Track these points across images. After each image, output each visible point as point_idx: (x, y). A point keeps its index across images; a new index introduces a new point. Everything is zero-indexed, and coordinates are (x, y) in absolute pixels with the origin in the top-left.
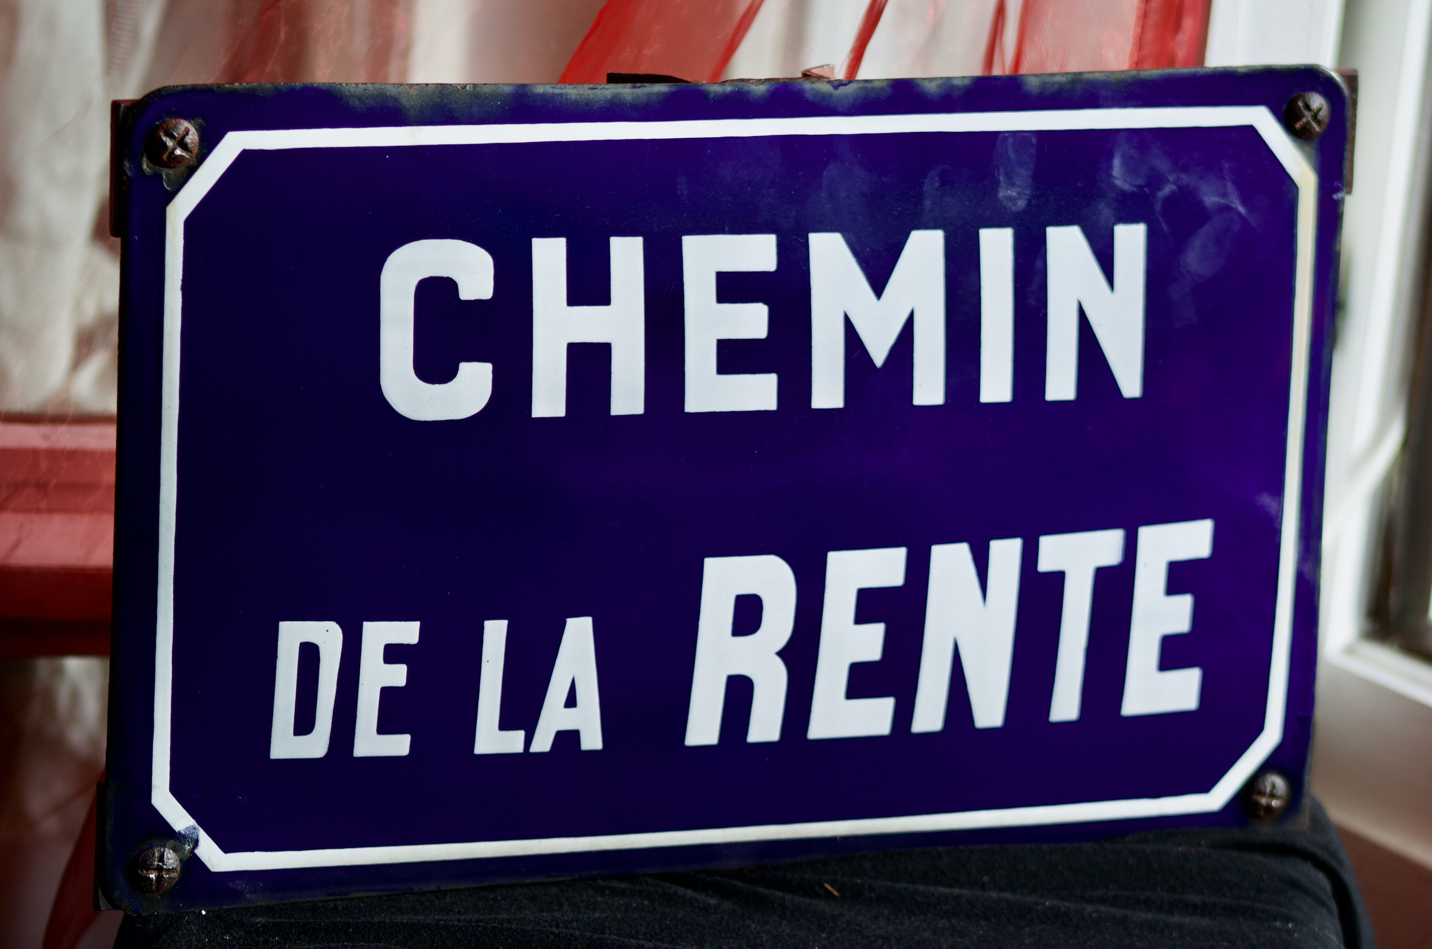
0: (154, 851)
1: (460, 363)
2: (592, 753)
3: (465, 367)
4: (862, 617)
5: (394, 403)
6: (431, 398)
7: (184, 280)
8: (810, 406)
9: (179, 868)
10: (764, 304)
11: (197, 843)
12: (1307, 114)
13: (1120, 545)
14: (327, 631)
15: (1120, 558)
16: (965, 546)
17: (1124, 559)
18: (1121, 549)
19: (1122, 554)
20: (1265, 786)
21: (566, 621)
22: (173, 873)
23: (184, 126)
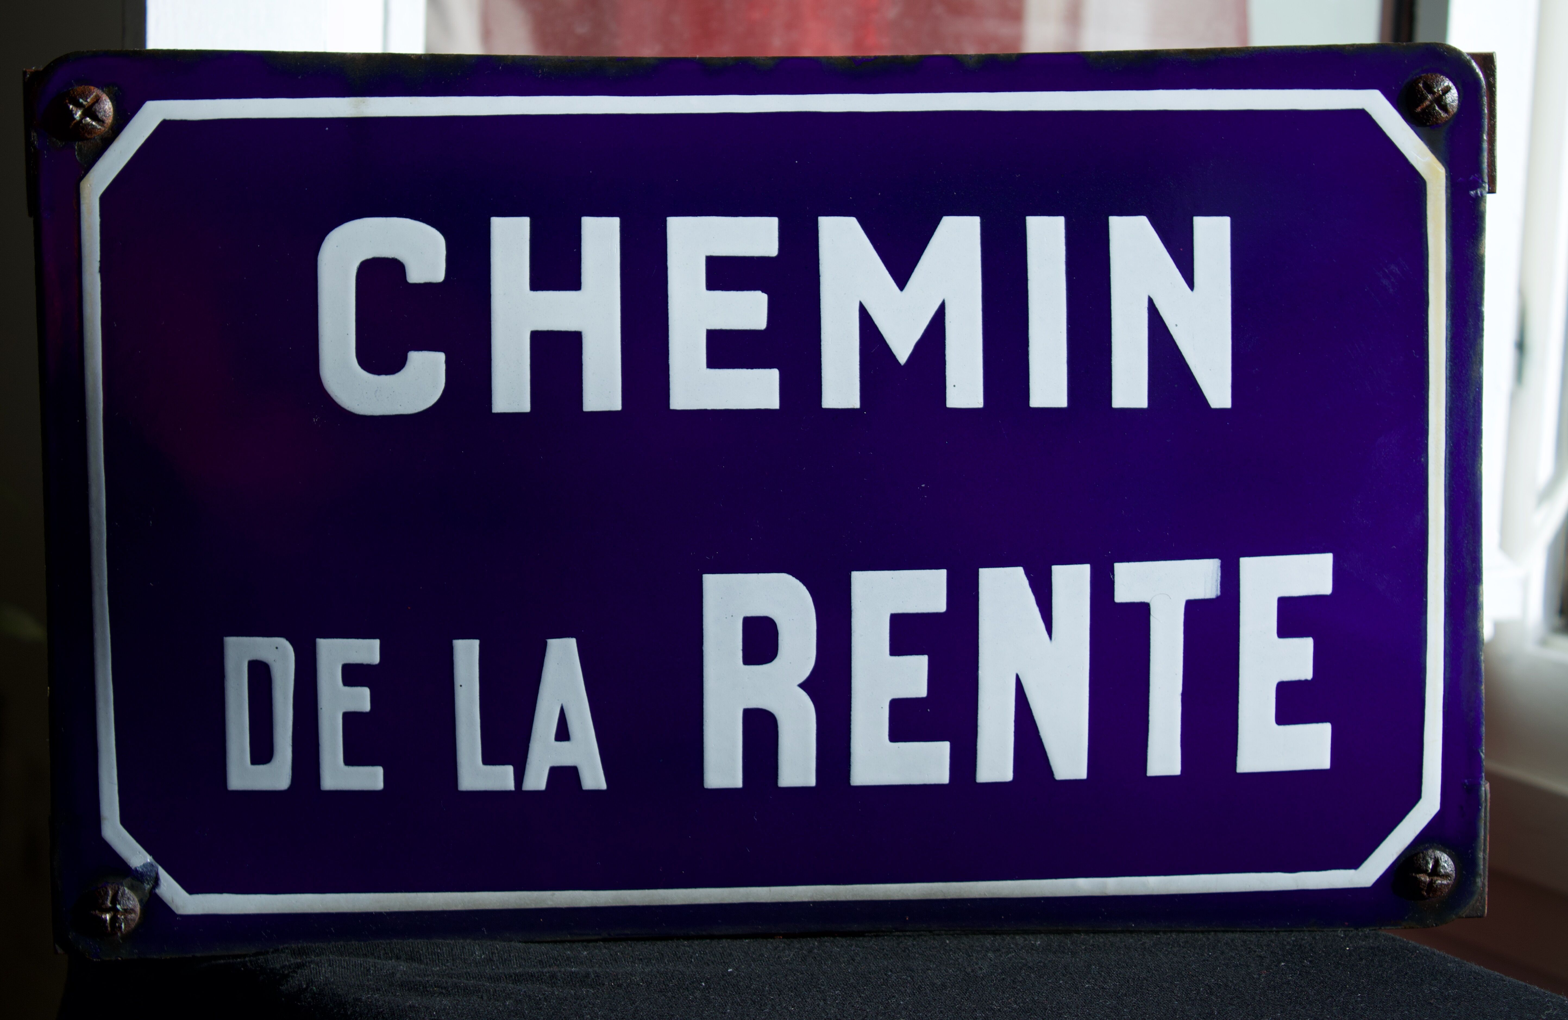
0: (107, 889)
1: (408, 352)
2: (595, 793)
3: (416, 358)
4: (899, 646)
5: (336, 396)
6: (377, 391)
7: (101, 262)
8: (821, 405)
9: (138, 909)
10: (763, 292)
11: (156, 881)
12: (1430, 97)
13: (1215, 575)
14: (277, 648)
15: (1217, 590)
16: (1020, 571)
17: (1221, 591)
18: (1217, 581)
19: (1219, 586)
20: (1427, 863)
21: (546, 642)
22: (130, 913)
23: (94, 94)
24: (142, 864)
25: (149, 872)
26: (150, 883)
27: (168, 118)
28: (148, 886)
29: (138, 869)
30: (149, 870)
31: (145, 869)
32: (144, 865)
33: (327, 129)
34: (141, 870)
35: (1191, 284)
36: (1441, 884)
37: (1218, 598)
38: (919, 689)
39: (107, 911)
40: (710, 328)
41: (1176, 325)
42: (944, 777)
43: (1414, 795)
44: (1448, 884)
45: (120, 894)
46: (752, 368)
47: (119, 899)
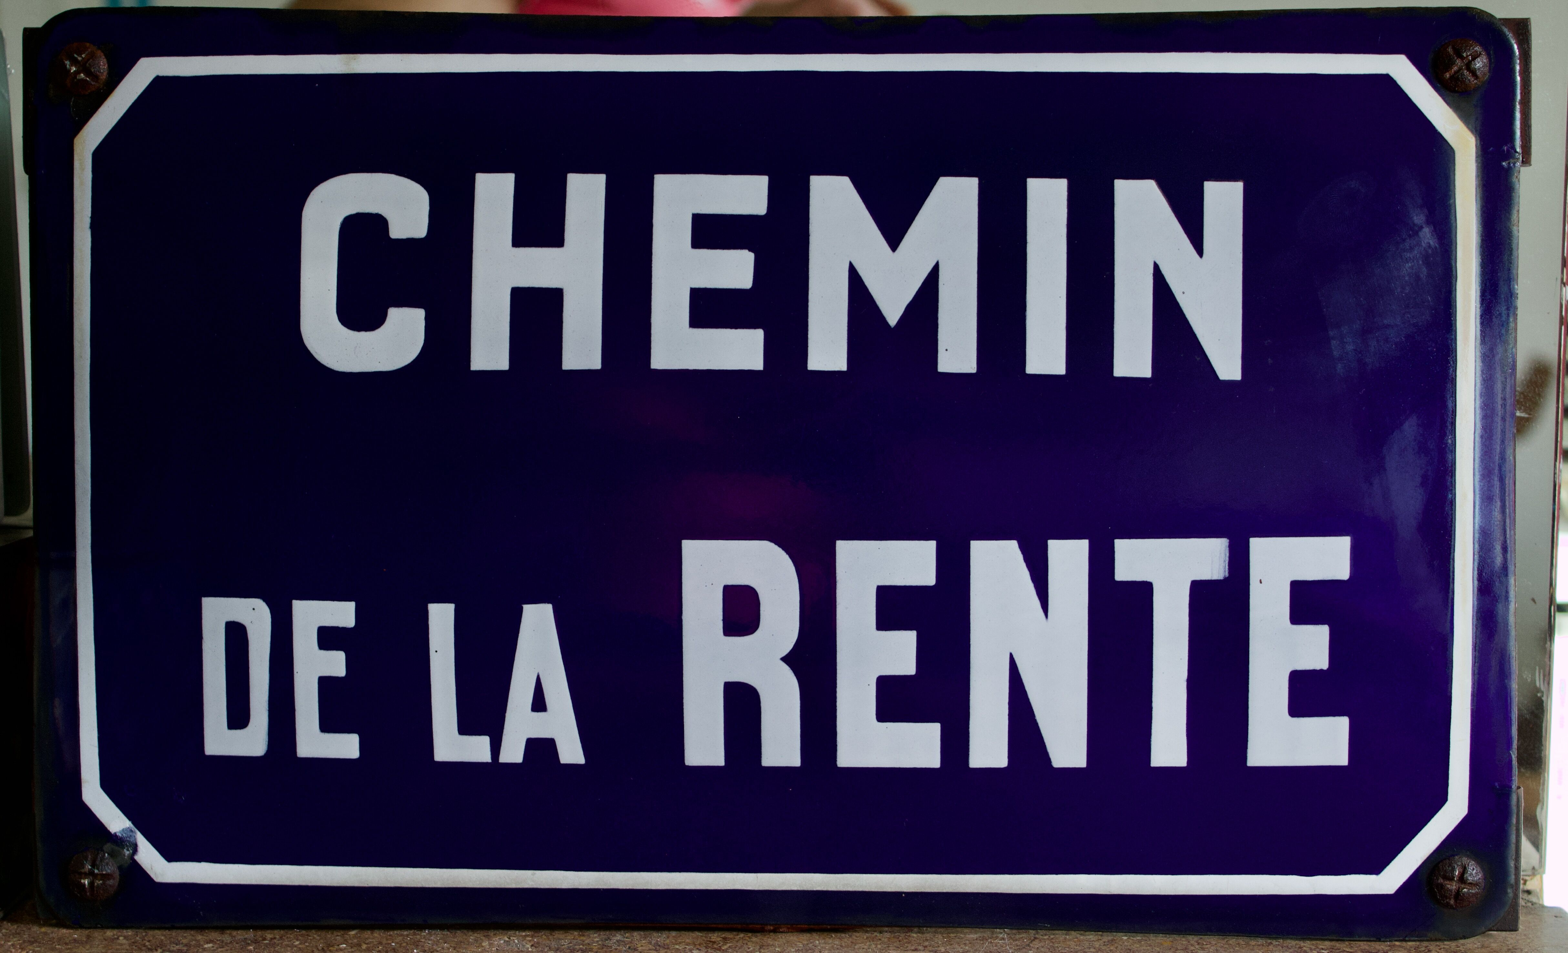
0: (86, 852)
1: (388, 308)
2: (573, 767)
3: (393, 313)
4: (886, 620)
5: (315, 351)
6: (355, 346)
7: (93, 216)
8: (807, 367)
9: (117, 874)
10: (749, 251)
11: (135, 848)
12: (1458, 62)
13: (1223, 555)
14: (254, 609)
15: (1225, 571)
16: (1013, 545)
17: (1229, 573)
18: (1225, 561)
19: (1227, 567)
20: (1453, 870)
21: (522, 608)
22: (109, 879)
23: (89, 50)
24: (121, 829)
25: (129, 838)
26: (130, 849)
27: (161, 74)
28: (128, 852)
29: (117, 834)
30: (129, 836)
31: (124, 835)
32: (123, 830)
33: (317, 85)
34: (120, 835)
35: (1200, 251)
36: (1468, 893)
37: (1226, 579)
38: (907, 665)
39: (86, 875)
40: (693, 286)
41: (1184, 293)
42: (934, 762)
43: (1440, 798)
44: (1476, 894)
45: (99, 859)
46: (736, 328)
47: (98, 863)
